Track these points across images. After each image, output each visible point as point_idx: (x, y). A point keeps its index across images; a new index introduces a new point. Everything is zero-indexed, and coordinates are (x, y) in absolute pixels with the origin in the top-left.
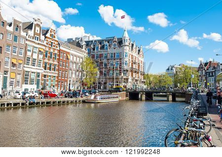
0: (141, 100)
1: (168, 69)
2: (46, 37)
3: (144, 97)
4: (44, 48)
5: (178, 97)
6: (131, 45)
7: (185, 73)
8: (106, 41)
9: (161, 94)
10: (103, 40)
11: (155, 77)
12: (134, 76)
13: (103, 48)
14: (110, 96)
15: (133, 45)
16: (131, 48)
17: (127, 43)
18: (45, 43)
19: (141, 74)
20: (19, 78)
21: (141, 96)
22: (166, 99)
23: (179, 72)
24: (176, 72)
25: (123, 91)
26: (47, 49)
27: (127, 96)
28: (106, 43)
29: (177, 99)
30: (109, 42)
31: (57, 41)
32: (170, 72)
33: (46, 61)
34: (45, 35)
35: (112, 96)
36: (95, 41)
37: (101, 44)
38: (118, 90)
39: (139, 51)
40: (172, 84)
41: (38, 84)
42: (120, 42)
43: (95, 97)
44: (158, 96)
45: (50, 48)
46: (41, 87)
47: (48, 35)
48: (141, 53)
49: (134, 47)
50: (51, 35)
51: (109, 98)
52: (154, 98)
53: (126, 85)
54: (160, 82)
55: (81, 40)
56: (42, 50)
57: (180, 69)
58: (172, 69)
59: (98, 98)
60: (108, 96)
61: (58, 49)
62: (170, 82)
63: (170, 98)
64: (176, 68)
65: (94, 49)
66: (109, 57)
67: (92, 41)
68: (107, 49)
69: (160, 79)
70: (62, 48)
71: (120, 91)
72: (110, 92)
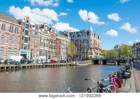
0: (100, 64)
1: (115, 47)
2: (50, 32)
3: (102, 63)
4: (49, 37)
5: (121, 63)
6: (94, 34)
7: (125, 49)
8: (80, 32)
9: (111, 61)
10: (79, 32)
11: (108, 51)
12: (96, 51)
13: (78, 36)
14: (84, 62)
15: (95, 34)
16: (94, 36)
17: (92, 34)
18: (50, 35)
19: (100, 50)
20: (38, 53)
21: (100, 62)
22: (114, 64)
23: (122, 49)
24: (120, 48)
25: (90, 59)
26: (51, 38)
27: (92, 62)
28: (80, 34)
29: (120, 64)
30: (82, 33)
31: (56, 34)
32: (116, 48)
33: (50, 44)
34: (49, 30)
35: (85, 62)
36: (74, 33)
37: (77, 34)
38: (87, 59)
39: (98, 37)
40: (117, 55)
41: (46, 56)
42: (88, 33)
43: (76, 63)
44: (109, 62)
45: (52, 37)
46: (48, 57)
47: (51, 31)
48: (99, 38)
49: (96, 35)
50: (52, 31)
51: (83, 63)
52: (107, 63)
53: (91, 56)
54: (110, 54)
55: (67, 33)
56: (48, 39)
57: (122, 47)
58: (117, 47)
59: (78, 63)
60: (82, 62)
61: (56, 37)
62: (116, 54)
63: (117, 63)
64: (120, 46)
65: (74, 37)
66: (82, 41)
67: (73, 33)
68: (81, 36)
69: (110, 53)
70: (58, 37)
71: (89, 60)
72: (83, 60)
